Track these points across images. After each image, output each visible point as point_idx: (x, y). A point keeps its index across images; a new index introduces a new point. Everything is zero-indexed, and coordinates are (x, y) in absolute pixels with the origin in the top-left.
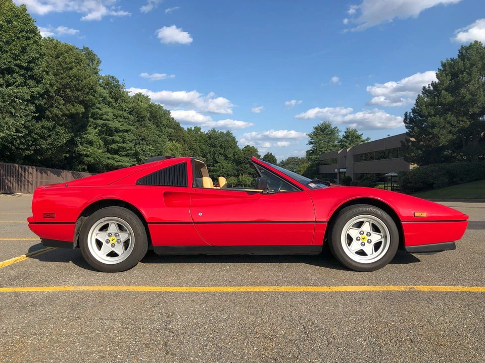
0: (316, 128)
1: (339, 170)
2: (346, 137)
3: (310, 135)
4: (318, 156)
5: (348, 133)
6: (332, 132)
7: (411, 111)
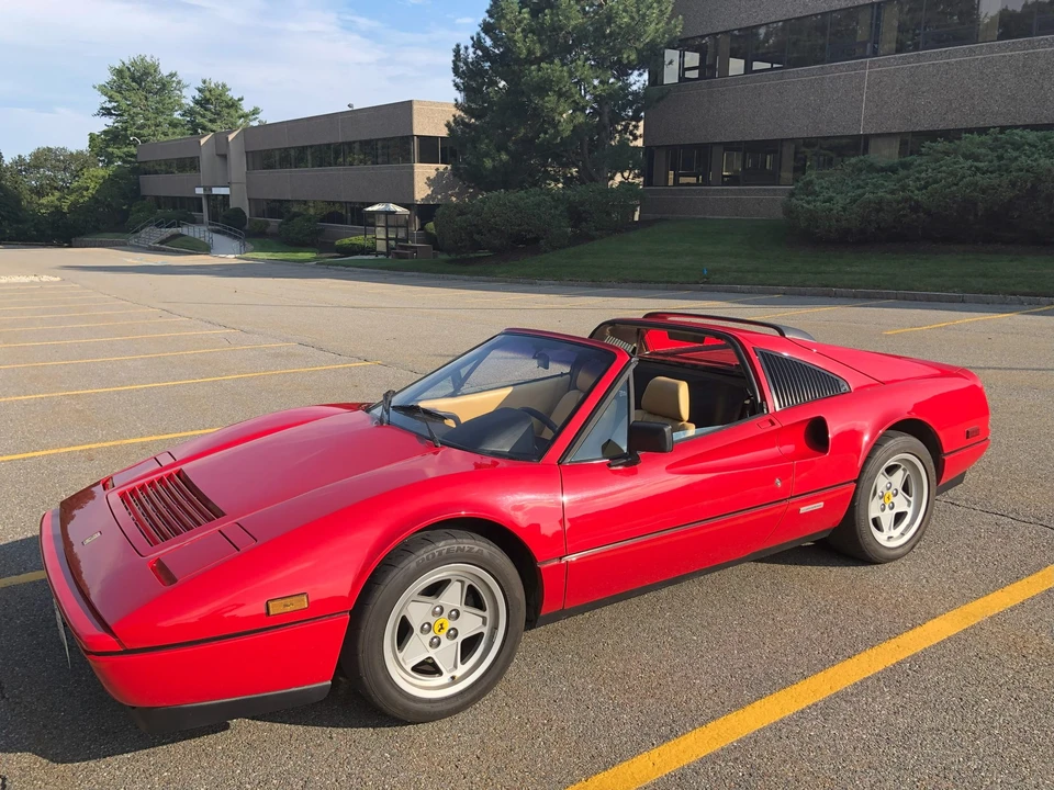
0: (119, 73)
1: (208, 188)
2: (202, 103)
3: (103, 90)
4: (133, 150)
5: (207, 94)
6: (164, 85)
7: (470, 43)
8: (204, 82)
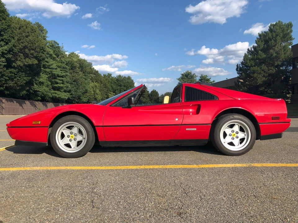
0: (183, 75)
2: (201, 80)
3: (179, 79)
6: (192, 77)
7: (240, 63)
8: (202, 75)
